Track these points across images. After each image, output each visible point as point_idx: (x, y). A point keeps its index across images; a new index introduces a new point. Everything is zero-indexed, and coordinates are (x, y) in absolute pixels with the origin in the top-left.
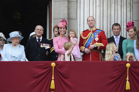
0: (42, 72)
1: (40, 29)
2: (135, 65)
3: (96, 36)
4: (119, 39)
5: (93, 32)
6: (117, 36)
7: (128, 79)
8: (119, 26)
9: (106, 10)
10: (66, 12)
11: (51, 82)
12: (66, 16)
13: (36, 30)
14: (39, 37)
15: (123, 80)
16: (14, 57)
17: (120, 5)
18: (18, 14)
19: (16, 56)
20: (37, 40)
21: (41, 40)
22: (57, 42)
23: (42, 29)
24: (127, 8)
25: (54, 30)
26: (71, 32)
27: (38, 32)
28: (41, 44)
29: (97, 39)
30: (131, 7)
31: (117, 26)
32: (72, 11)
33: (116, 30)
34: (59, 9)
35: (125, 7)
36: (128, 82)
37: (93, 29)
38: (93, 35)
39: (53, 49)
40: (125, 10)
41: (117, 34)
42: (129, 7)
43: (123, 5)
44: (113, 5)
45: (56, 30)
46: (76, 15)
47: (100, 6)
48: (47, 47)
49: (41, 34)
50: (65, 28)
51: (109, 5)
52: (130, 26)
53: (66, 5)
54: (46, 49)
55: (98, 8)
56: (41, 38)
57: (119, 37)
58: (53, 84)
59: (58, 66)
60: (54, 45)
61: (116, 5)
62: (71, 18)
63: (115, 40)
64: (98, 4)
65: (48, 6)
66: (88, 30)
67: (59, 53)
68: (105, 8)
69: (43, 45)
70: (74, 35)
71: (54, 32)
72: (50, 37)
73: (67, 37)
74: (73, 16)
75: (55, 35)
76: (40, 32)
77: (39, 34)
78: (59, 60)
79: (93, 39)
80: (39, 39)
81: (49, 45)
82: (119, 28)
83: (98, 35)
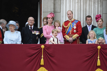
0: (34, 52)
1: (32, 19)
2: (104, 47)
3: (74, 25)
4: (91, 27)
5: (72, 22)
6: (89, 25)
7: (99, 58)
8: (91, 18)
9: (83, 5)
10: (52, 7)
11: (41, 59)
12: (53, 10)
13: (29, 21)
14: (31, 25)
15: (95, 58)
16: (12, 40)
17: (93, 2)
18: (16, 8)
19: (13, 40)
20: (30, 28)
21: (32, 28)
22: (46, 30)
23: (33, 20)
24: (99, 4)
25: (43, 21)
26: (56, 23)
27: (30, 22)
28: (33, 31)
29: (75, 27)
30: (102, 3)
31: (90, 17)
32: (57, 6)
33: (89, 21)
34: (47, 5)
35: (97, 3)
36: (99, 60)
37: (72, 20)
38: (72, 24)
39: (43, 35)
40: (97, 6)
41: (90, 24)
42: (100, 3)
43: (96, 2)
44: (88, 2)
45: (45, 20)
46: (60, 9)
47: (78, 2)
48: (37, 33)
49: (33, 23)
50: (52, 19)
51: (85, 2)
52: (99, 18)
53: (53, 1)
54: (36, 35)
55: (76, 4)
56: (33, 27)
57: (91, 26)
58: (43, 61)
59: (46, 47)
60: (43, 32)
61: (90, 1)
62: (56, 12)
63: (88, 28)
64: (76, 1)
65: (39, 3)
66: (68, 21)
67: (47, 38)
68: (82, 4)
69: (34, 32)
70: (58, 25)
71: (43, 22)
72: (41, 25)
73: (54, 26)
74: (58, 10)
75: (44, 24)
76: (32, 22)
77: (31, 24)
78: (47, 43)
79: (72, 27)
80: (31, 28)
81: (39, 32)
82: (91, 19)
83: (76, 24)
